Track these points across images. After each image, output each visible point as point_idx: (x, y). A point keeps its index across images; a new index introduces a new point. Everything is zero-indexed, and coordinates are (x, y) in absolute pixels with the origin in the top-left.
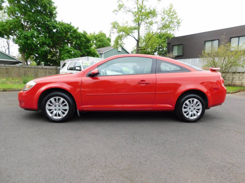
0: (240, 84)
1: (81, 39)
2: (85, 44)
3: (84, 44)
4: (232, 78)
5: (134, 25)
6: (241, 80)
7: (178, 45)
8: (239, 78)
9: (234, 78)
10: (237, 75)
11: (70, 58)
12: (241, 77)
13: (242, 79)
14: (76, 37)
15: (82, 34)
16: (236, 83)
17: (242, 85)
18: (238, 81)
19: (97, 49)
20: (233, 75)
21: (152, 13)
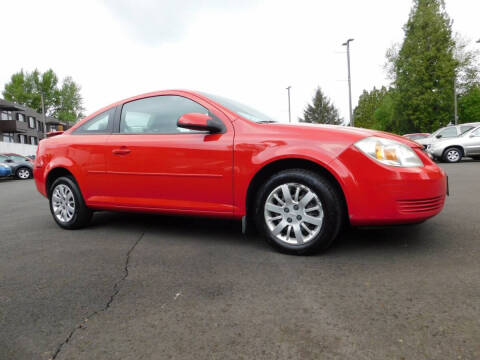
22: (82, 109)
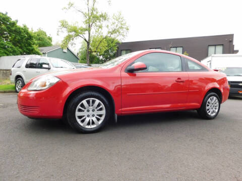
1: (22, 34)
2: (27, 40)
3: (25, 41)
5: (84, 26)
7: (126, 50)
11: (8, 55)
14: (15, 31)
15: (22, 29)
19: (40, 48)
21: (104, 17)
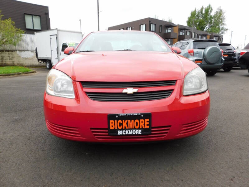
0: (12, 63)
4: (2, 57)
6: (12, 59)
8: (9, 57)
9: (4, 57)
10: (6, 54)
12: (11, 56)
13: (12, 57)
16: (7, 63)
17: (13, 64)
18: (9, 60)
20: (1, 54)
22: (224, 24)
